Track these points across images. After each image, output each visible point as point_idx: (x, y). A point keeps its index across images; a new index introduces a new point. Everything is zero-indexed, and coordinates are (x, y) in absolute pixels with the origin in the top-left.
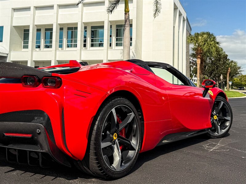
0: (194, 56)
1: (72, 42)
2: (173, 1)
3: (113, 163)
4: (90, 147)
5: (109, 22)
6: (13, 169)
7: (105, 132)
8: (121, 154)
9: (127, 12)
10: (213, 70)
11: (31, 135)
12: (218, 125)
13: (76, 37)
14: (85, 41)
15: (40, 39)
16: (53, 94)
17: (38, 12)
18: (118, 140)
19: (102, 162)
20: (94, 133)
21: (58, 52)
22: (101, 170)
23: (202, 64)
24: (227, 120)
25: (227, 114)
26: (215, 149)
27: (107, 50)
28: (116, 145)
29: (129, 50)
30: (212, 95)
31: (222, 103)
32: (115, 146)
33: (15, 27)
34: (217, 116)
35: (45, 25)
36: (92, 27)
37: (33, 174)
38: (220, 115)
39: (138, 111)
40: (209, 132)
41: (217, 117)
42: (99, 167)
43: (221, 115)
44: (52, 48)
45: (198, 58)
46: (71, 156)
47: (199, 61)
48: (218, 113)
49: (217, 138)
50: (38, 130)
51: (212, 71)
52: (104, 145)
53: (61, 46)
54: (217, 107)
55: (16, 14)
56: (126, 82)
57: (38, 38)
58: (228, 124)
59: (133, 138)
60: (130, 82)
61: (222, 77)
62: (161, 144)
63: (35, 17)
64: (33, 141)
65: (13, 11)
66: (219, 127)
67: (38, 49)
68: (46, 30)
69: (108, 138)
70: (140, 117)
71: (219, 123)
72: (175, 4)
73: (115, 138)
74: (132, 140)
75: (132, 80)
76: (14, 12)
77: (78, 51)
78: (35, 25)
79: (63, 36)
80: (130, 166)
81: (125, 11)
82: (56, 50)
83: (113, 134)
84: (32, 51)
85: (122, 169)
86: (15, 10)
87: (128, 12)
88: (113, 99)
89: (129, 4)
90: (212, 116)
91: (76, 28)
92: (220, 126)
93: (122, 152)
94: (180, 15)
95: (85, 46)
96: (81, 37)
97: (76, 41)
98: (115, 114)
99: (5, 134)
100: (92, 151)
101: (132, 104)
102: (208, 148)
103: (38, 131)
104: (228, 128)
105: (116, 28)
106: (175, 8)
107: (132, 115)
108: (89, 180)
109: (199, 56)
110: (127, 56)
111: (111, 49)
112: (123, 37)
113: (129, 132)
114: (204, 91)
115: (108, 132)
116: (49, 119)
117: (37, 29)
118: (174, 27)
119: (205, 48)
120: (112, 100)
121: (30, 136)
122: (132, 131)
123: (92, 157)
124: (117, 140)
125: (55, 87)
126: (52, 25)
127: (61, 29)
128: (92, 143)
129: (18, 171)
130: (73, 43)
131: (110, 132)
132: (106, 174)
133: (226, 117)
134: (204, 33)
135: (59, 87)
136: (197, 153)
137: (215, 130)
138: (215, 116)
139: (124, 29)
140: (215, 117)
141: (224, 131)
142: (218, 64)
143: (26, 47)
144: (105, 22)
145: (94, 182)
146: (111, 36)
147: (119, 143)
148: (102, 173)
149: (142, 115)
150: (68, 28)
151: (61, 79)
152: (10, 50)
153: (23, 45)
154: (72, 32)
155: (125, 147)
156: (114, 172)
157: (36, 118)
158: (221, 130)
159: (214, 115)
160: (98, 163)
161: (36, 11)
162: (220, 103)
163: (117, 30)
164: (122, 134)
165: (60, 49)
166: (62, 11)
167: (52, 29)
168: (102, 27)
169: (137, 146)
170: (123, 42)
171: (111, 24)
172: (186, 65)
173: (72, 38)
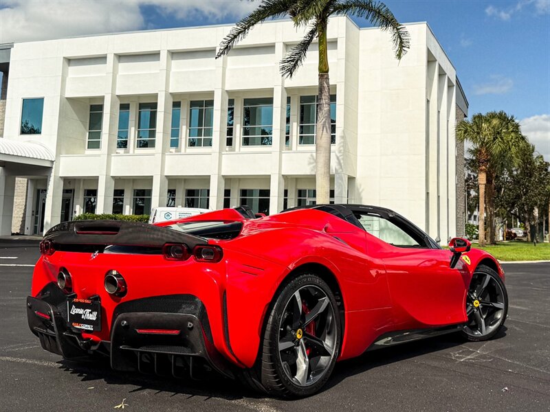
0: (473, 164)
1: (200, 134)
2: (425, 46)
3: (296, 375)
4: (262, 349)
5: (284, 89)
6: (139, 387)
7: (285, 328)
8: (307, 360)
9: (324, 71)
10: (518, 197)
11: (179, 331)
12: (482, 317)
13: (210, 122)
14: (230, 132)
15: (127, 127)
16: (208, 270)
17: (123, 67)
18: (304, 339)
19: (281, 371)
20: (269, 327)
21: (167, 158)
22: (278, 383)
23: (492, 183)
24: (499, 309)
25: (498, 297)
26: (469, 359)
27: (281, 153)
28: (300, 347)
29: (327, 155)
30: (469, 263)
31: (488, 277)
32: (299, 349)
33: (72, 101)
34: (479, 300)
35: (139, 96)
36: (246, 101)
37: (173, 393)
38: (486, 299)
39: (335, 295)
40: (465, 329)
41: (480, 302)
42: (275, 378)
43: (488, 298)
44: (154, 147)
45: (481, 170)
46: (236, 361)
47: (482, 179)
48: (482, 296)
49: (481, 341)
50: (189, 323)
51: (515, 198)
52: (282, 346)
53: (175, 144)
54: (480, 284)
55: (73, 71)
56: (316, 248)
57: (123, 124)
58: (499, 316)
59: (327, 337)
60: (322, 247)
61: (536, 212)
62: (373, 348)
63: (116, 78)
64: (181, 341)
65: (66, 64)
66: (483, 321)
67: (121, 151)
68: (142, 106)
69: (288, 336)
70: (339, 304)
71: (484, 314)
72: (429, 51)
73: (298, 336)
74: (326, 340)
75: (327, 245)
76: (69, 66)
77: (213, 154)
78: (117, 96)
79: (181, 120)
80: (322, 380)
81: (320, 70)
82: (163, 154)
83: (296, 331)
84: (109, 154)
85: (309, 384)
86: (70, 61)
87: (327, 72)
88: (297, 277)
89: (328, 52)
90: (470, 300)
91: (211, 103)
92: (485, 319)
93: (309, 358)
94: (442, 74)
95: (230, 142)
96: (221, 122)
97: (209, 132)
98: (299, 300)
99: (137, 330)
100: (266, 354)
101: (325, 284)
102: (457, 357)
103: (190, 325)
104: (498, 323)
105: (299, 104)
106: (430, 60)
107: (326, 300)
108: (260, 400)
109: (484, 167)
110: (323, 170)
111: (289, 150)
112: (315, 124)
113: (321, 327)
114: (453, 257)
115: (288, 327)
116: (203, 307)
117: (121, 105)
118: (428, 101)
119: (496, 149)
120: (294, 279)
121: (175, 333)
122: (326, 327)
123: (266, 363)
124: (302, 340)
125: (212, 261)
126: (156, 96)
127: (176, 105)
128: (266, 342)
129: (149, 390)
130: (203, 137)
131: (291, 327)
132: (286, 390)
133: (496, 302)
134: (493, 116)
135: (219, 261)
136: (436, 364)
137: (477, 327)
138: (476, 301)
139: (317, 105)
140: (476, 303)
141: (492, 328)
142: (527, 184)
143: (94, 145)
144: (275, 90)
145: (267, 402)
146: (288, 120)
147: (305, 344)
148: (281, 387)
149: (341, 300)
150: (191, 102)
151: (221, 249)
152: (58, 153)
153: (87, 140)
154: (201, 111)
155: (315, 351)
156: (298, 388)
157: (184, 306)
158: (486, 326)
159: (474, 300)
160: (274, 372)
161: (120, 64)
162: (484, 278)
163: (302, 107)
164: (310, 332)
165: (173, 150)
166: (178, 65)
167: (154, 106)
168: (270, 101)
169: (333, 348)
170: (315, 135)
171: (288, 94)
172: (456, 185)
173: (200, 124)
